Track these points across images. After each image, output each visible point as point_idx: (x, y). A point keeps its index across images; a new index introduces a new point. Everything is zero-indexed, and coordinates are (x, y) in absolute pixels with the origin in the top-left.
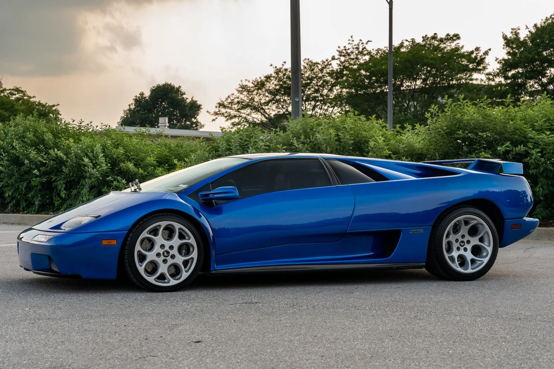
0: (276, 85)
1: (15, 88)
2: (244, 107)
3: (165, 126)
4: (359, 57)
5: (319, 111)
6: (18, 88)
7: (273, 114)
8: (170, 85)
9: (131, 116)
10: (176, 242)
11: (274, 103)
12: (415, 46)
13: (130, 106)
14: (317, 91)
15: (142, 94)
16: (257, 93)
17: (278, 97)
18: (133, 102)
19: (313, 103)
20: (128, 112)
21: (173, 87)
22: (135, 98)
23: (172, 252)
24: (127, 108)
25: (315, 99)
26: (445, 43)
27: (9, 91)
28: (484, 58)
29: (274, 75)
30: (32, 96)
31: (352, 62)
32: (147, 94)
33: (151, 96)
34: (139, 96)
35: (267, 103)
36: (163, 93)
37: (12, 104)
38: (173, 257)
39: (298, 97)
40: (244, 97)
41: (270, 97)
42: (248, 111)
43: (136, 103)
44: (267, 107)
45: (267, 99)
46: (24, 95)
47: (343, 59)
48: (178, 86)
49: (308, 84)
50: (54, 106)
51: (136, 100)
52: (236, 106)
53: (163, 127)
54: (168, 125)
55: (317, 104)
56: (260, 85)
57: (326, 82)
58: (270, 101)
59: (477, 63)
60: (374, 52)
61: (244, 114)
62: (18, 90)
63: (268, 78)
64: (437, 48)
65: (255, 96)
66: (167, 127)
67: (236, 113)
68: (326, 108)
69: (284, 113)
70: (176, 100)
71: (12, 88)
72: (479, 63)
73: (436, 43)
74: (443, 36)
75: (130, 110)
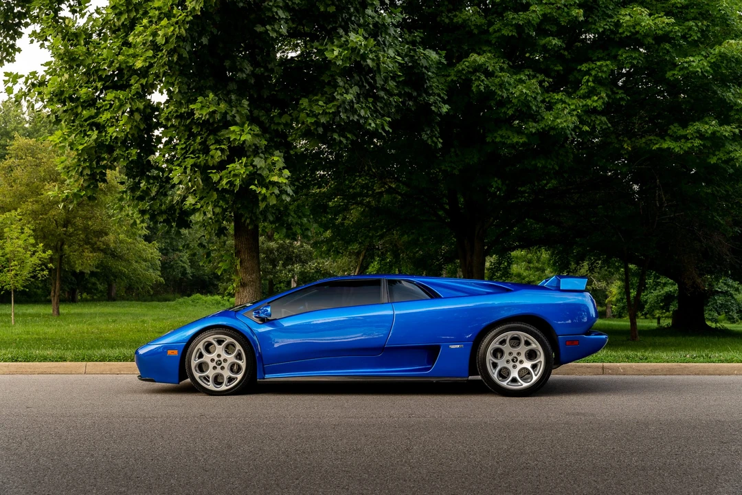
10: (231, 358)
23: (223, 364)
38: (223, 368)
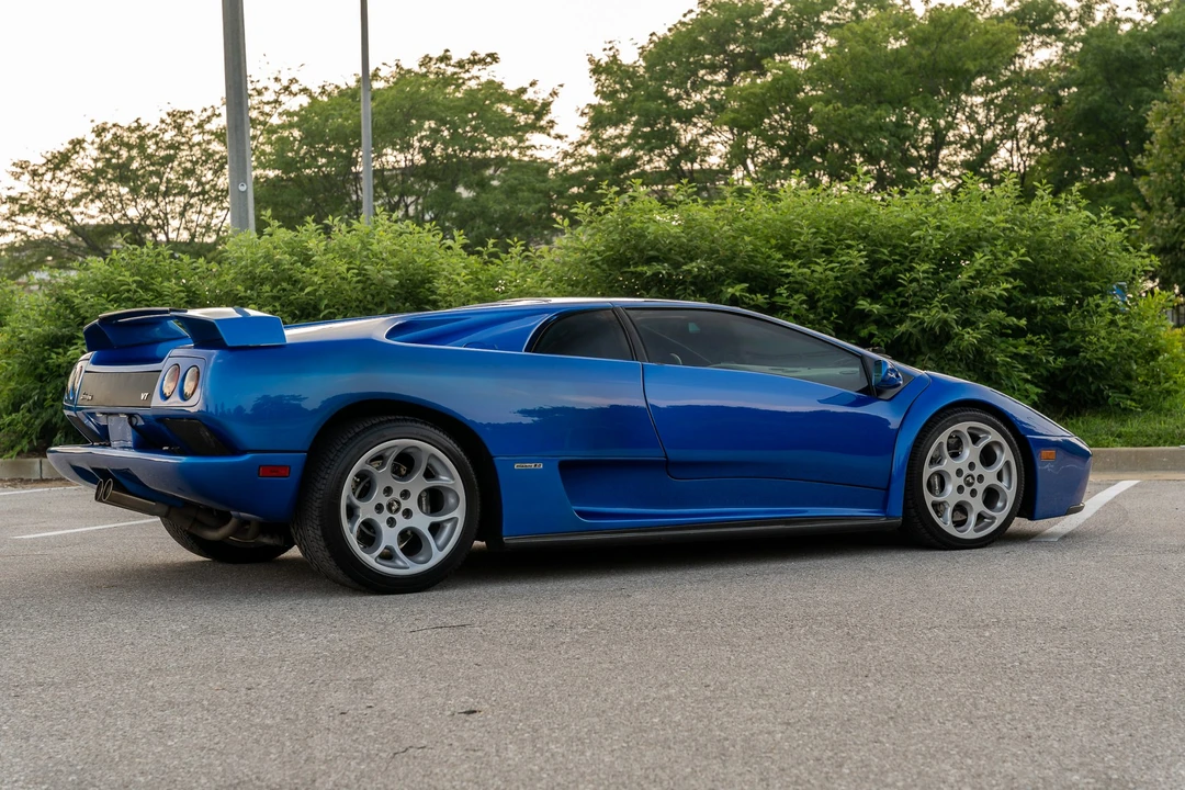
0: (96, 161)
2: (23, 211)
4: (283, 98)
5: (195, 217)
7: (91, 223)
11: (92, 201)
12: (403, 75)
14: (189, 173)
16: (54, 178)
17: (102, 187)
19: (181, 200)
25: (184, 190)
26: (468, 71)
28: (550, 103)
29: (91, 137)
31: (267, 109)
35: (76, 202)
39: (245, 181)
40: (23, 186)
41: (83, 186)
42: (32, 218)
44: (75, 210)
45: (78, 190)
55: (192, 201)
56: (60, 161)
57: (209, 155)
58: (83, 196)
59: (535, 113)
60: (316, 90)
61: (25, 224)
63: (77, 144)
64: (452, 80)
65: (51, 186)
68: (209, 210)
69: (116, 222)
72: (539, 115)
73: (450, 70)
74: (466, 56)
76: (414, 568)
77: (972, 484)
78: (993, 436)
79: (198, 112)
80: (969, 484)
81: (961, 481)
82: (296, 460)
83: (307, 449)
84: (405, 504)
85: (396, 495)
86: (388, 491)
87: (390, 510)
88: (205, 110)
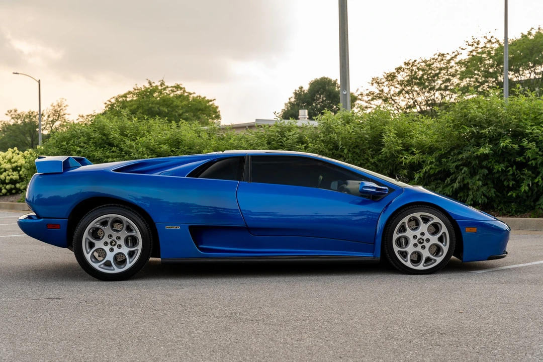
1: (176, 85)
2: (374, 99)
3: (305, 118)
6: (179, 85)
7: (403, 104)
8: (327, 79)
9: (291, 109)
11: (404, 94)
13: (290, 99)
15: (301, 88)
16: (388, 84)
18: (293, 95)
20: (289, 105)
21: (330, 81)
22: (294, 91)
24: (287, 101)
27: (171, 88)
29: (404, 66)
30: (192, 92)
31: (480, 51)
32: (306, 88)
33: (310, 90)
34: (299, 89)
35: (397, 94)
36: (320, 86)
37: (172, 101)
40: (375, 89)
41: (399, 88)
42: (379, 102)
43: (296, 96)
44: (397, 98)
45: (398, 90)
46: (184, 91)
47: (471, 48)
48: (335, 79)
49: (437, 75)
50: (211, 101)
51: (296, 94)
52: (366, 98)
53: (303, 119)
54: (308, 117)
58: (400, 92)
62: (178, 87)
63: (399, 69)
65: (386, 87)
66: (306, 119)
67: (367, 104)
70: (333, 92)
71: (173, 85)
75: (290, 103)
76: (117, 270)
77: (422, 243)
78: (436, 220)
79: (451, 53)
80: (420, 243)
81: (416, 241)
82: (63, 222)
83: (67, 217)
84: (118, 242)
85: (114, 238)
86: (110, 236)
87: (111, 244)
88: (454, 52)
